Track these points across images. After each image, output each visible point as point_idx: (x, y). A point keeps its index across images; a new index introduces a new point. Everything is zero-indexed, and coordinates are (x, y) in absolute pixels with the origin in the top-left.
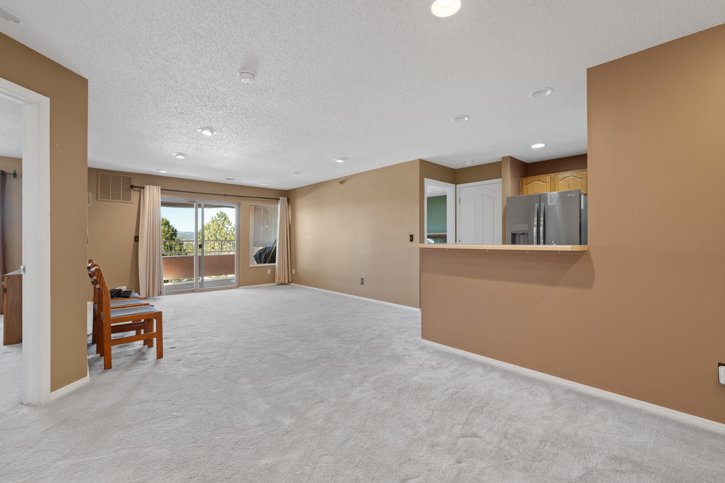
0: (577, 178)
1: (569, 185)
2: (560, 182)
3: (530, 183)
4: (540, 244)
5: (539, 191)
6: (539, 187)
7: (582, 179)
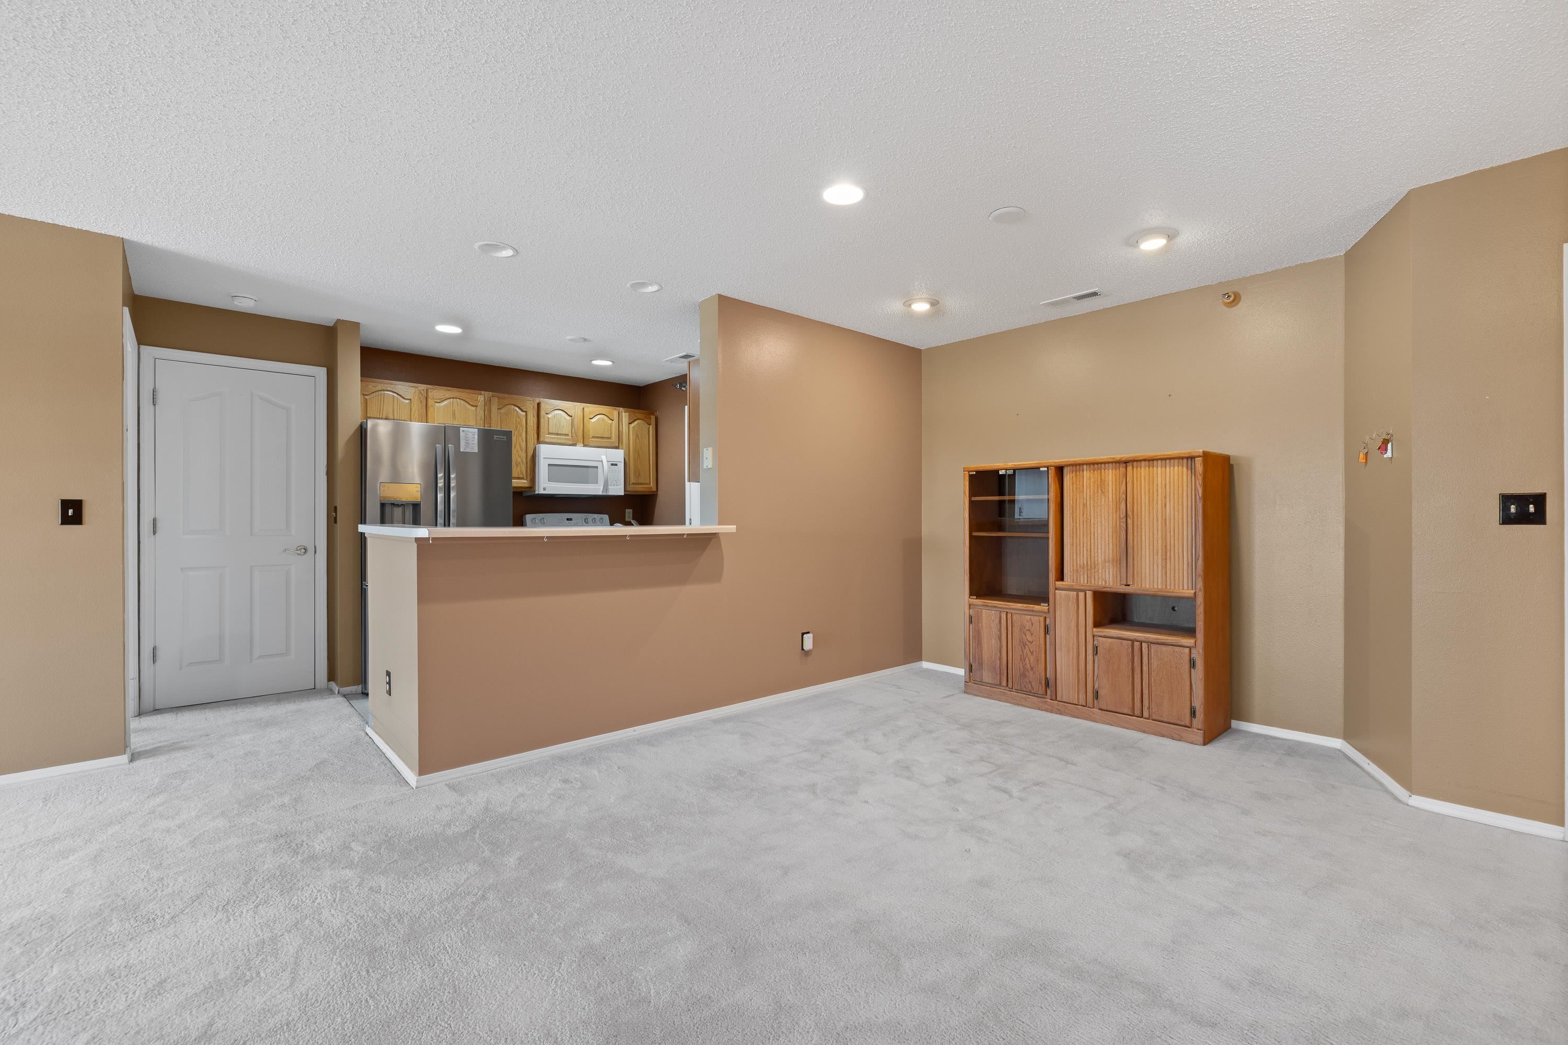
0: (467, 404)
1: (454, 414)
2: (437, 405)
3: (373, 393)
4: (449, 526)
5: (394, 415)
6: (395, 405)
7: (476, 410)
